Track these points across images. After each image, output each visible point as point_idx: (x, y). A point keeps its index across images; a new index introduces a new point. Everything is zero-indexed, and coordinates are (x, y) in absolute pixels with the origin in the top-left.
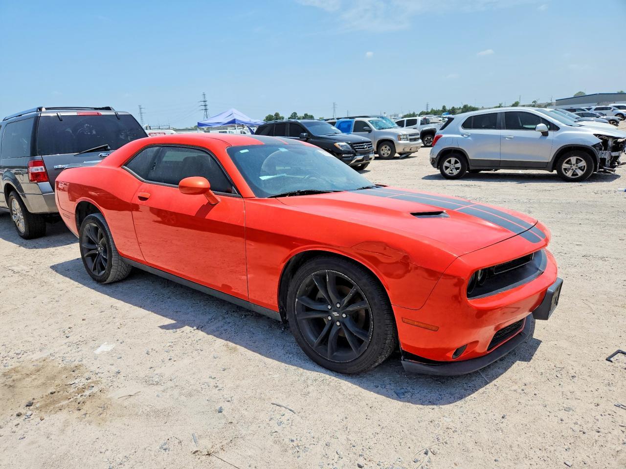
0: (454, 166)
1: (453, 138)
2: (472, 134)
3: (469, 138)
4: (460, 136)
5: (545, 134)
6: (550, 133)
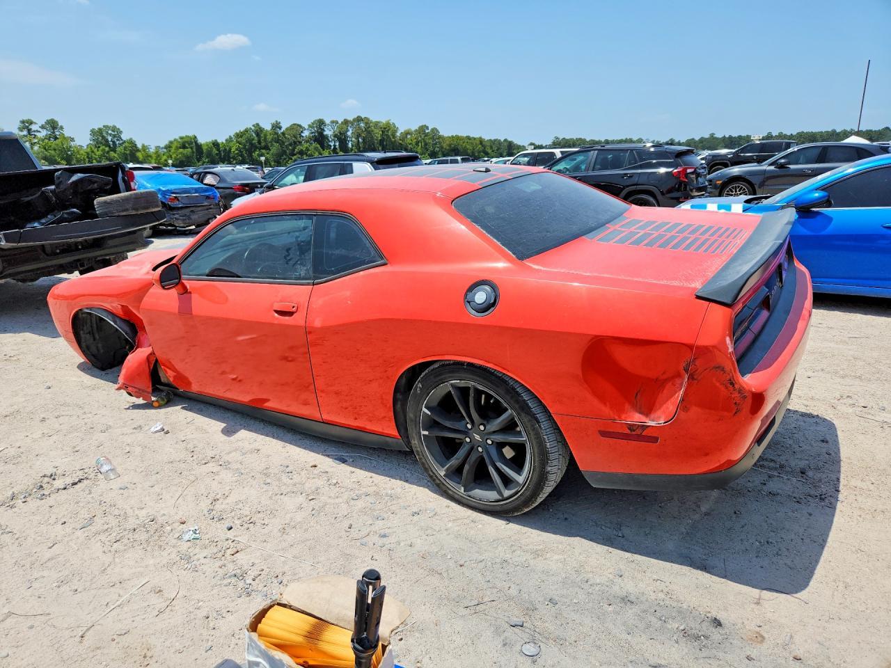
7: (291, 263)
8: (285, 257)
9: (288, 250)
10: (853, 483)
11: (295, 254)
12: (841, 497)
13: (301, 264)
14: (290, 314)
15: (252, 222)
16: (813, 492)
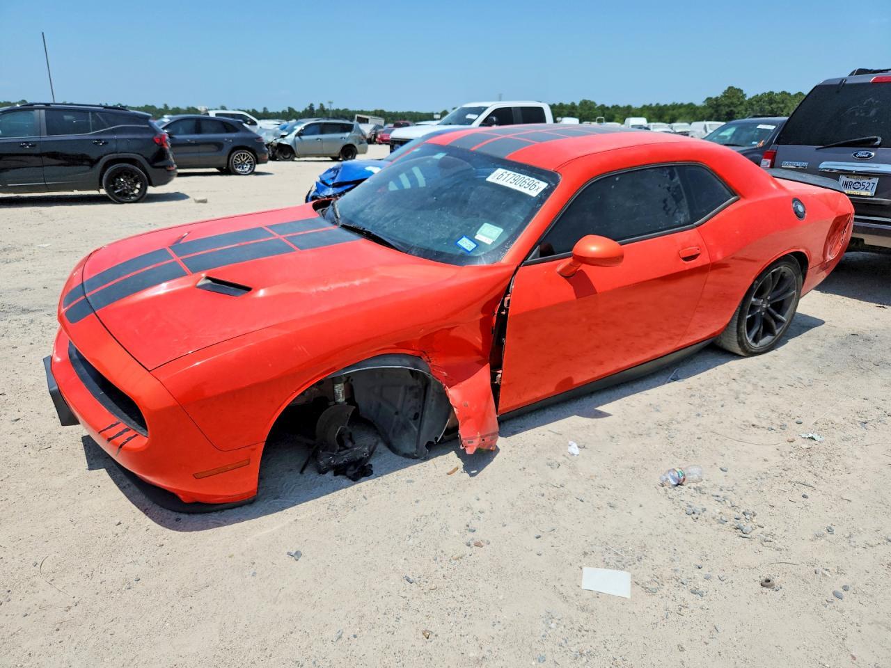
7: (671, 212)
8: (664, 208)
9: (665, 201)
11: (671, 203)
13: (679, 212)
14: (694, 257)
15: (617, 179)
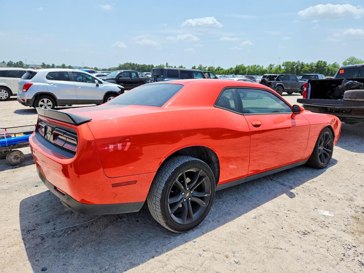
0: (47, 104)
1: (38, 85)
2: (56, 84)
3: (55, 86)
4: (48, 84)
5: (97, 85)
6: (100, 85)
10: (17, 248)
12: (21, 237)
16: (34, 232)
